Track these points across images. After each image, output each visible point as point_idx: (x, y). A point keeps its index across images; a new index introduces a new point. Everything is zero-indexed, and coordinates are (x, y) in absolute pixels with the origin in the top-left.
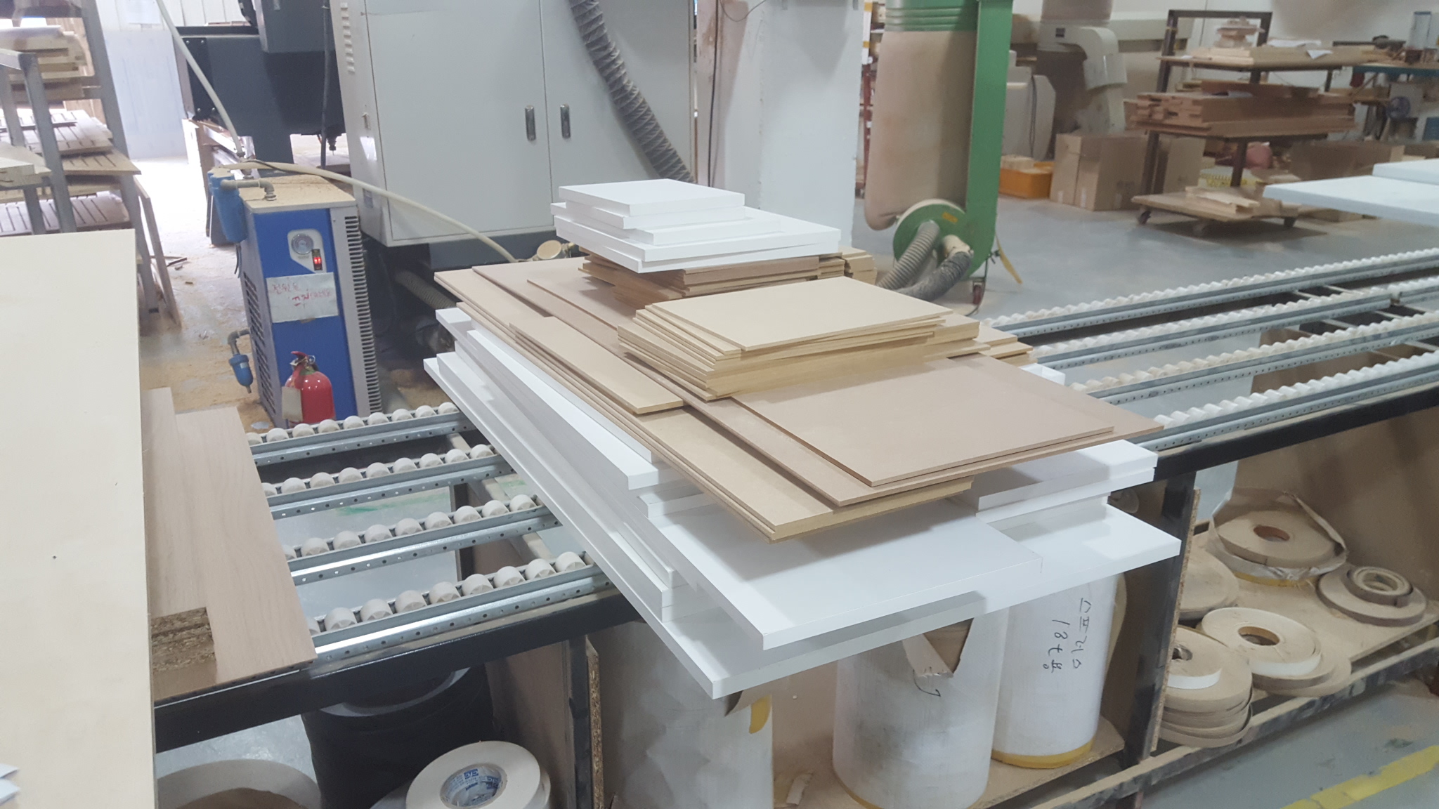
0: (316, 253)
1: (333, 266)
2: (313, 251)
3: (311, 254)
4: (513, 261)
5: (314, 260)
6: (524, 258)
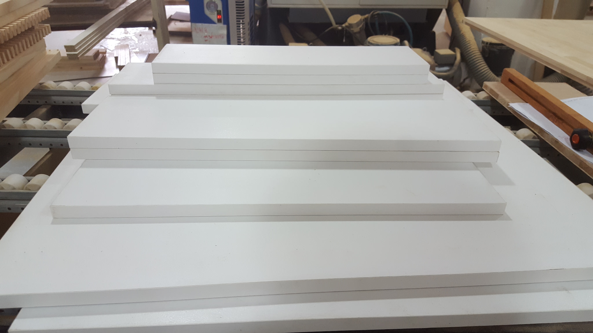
0: (219, 13)
1: (227, 22)
2: (217, 11)
3: (216, 13)
4: (334, 25)
5: (217, 16)
6: (340, 23)
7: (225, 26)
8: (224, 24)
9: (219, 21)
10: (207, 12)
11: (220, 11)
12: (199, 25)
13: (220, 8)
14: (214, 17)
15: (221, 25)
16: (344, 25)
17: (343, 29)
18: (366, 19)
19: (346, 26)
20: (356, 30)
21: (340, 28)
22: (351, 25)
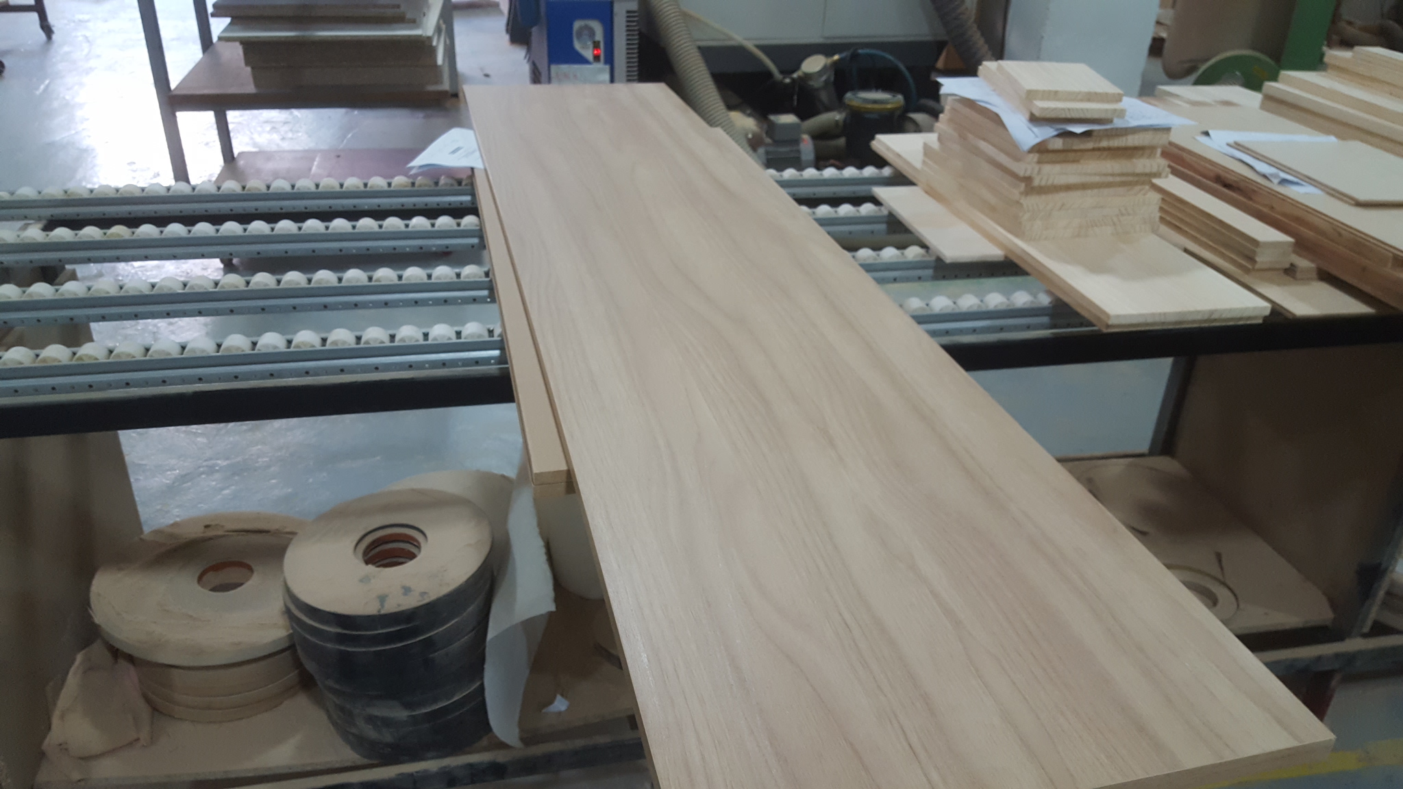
0: (596, 45)
1: (610, 60)
2: (594, 42)
3: (592, 44)
4: (778, 75)
5: (594, 51)
6: (786, 72)
7: (607, 67)
8: (606, 62)
9: (597, 58)
10: (577, 46)
11: (599, 42)
12: (565, 68)
13: (599, 36)
14: (588, 54)
15: (601, 66)
16: (795, 75)
17: (793, 80)
18: (835, 63)
19: (799, 77)
20: (817, 83)
21: (788, 81)
22: (808, 76)
